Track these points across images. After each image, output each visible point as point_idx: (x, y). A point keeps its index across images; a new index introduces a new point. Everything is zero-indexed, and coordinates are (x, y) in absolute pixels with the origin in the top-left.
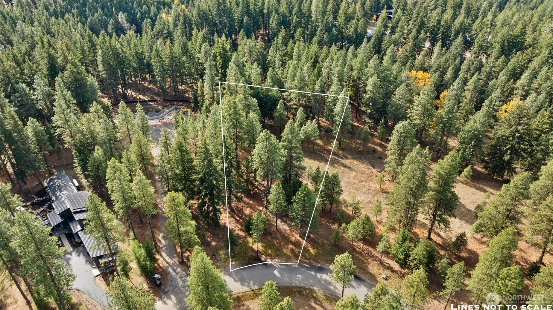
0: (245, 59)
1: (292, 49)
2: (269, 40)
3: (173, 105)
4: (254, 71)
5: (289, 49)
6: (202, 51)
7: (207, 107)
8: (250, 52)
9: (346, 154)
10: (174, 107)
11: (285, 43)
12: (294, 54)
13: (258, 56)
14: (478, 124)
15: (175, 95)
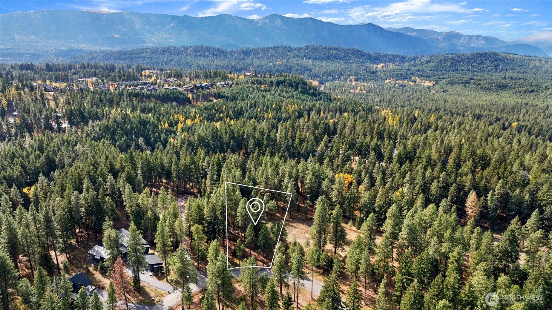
0: (232, 166)
1: (262, 160)
2: (247, 156)
3: (183, 196)
4: (238, 172)
5: (260, 160)
6: (206, 161)
7: (208, 194)
8: (235, 162)
9: (294, 220)
10: (184, 197)
11: (258, 157)
12: (263, 163)
13: (240, 164)
14: (367, 199)
15: (184, 191)
